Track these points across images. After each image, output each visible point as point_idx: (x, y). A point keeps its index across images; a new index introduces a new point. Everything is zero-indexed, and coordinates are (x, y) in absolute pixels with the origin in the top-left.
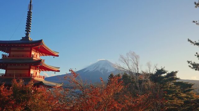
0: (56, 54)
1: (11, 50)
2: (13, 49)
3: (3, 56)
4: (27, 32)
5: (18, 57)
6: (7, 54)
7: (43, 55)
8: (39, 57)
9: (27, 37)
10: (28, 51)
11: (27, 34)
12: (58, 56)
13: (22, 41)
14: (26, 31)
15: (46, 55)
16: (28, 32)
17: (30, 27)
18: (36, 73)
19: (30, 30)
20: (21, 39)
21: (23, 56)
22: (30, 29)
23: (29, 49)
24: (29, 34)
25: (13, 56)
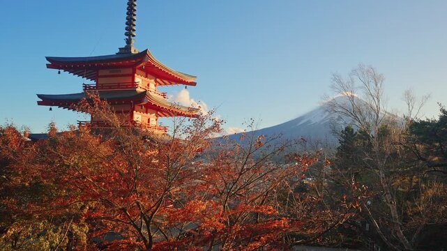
0: (189, 81)
1: (100, 75)
2: (102, 73)
3: (86, 87)
4: (127, 37)
5: (110, 87)
6: (92, 83)
7: (166, 84)
8: (154, 88)
9: (128, 48)
10: (128, 75)
11: (129, 42)
12: (193, 84)
13: (118, 56)
14: (126, 34)
15: (171, 84)
16: (129, 37)
17: (134, 25)
18: (149, 120)
19: (134, 33)
20: (118, 51)
21: (119, 85)
22: (134, 30)
23: (129, 71)
24: (133, 42)
25: (102, 86)
